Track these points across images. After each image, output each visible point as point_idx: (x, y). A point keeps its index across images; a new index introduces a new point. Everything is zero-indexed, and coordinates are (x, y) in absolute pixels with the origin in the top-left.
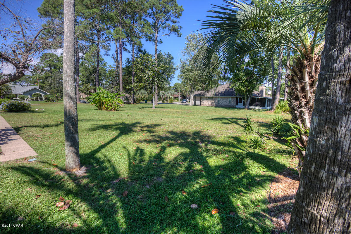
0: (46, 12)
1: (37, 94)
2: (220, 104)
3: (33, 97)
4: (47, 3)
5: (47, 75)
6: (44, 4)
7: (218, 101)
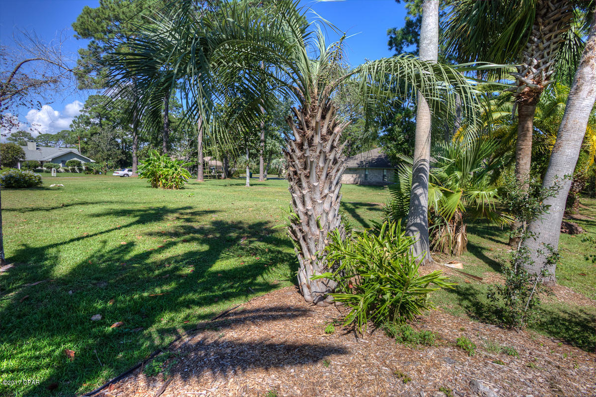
0: (84, 29)
1: (74, 162)
2: (369, 180)
3: (68, 166)
4: (85, 16)
5: (94, 131)
6: (82, 17)
7: (366, 176)
